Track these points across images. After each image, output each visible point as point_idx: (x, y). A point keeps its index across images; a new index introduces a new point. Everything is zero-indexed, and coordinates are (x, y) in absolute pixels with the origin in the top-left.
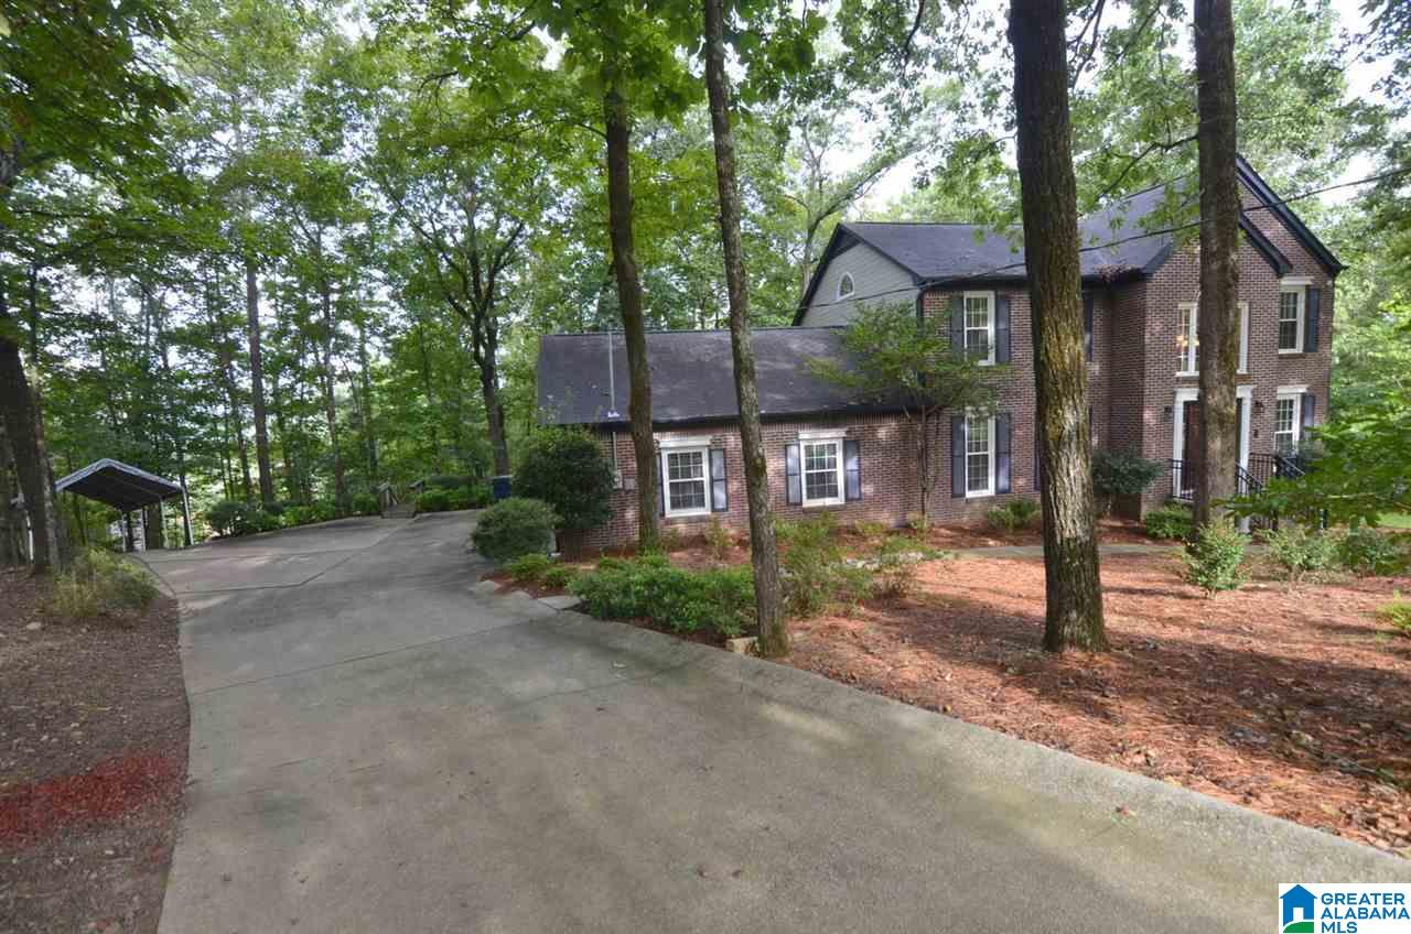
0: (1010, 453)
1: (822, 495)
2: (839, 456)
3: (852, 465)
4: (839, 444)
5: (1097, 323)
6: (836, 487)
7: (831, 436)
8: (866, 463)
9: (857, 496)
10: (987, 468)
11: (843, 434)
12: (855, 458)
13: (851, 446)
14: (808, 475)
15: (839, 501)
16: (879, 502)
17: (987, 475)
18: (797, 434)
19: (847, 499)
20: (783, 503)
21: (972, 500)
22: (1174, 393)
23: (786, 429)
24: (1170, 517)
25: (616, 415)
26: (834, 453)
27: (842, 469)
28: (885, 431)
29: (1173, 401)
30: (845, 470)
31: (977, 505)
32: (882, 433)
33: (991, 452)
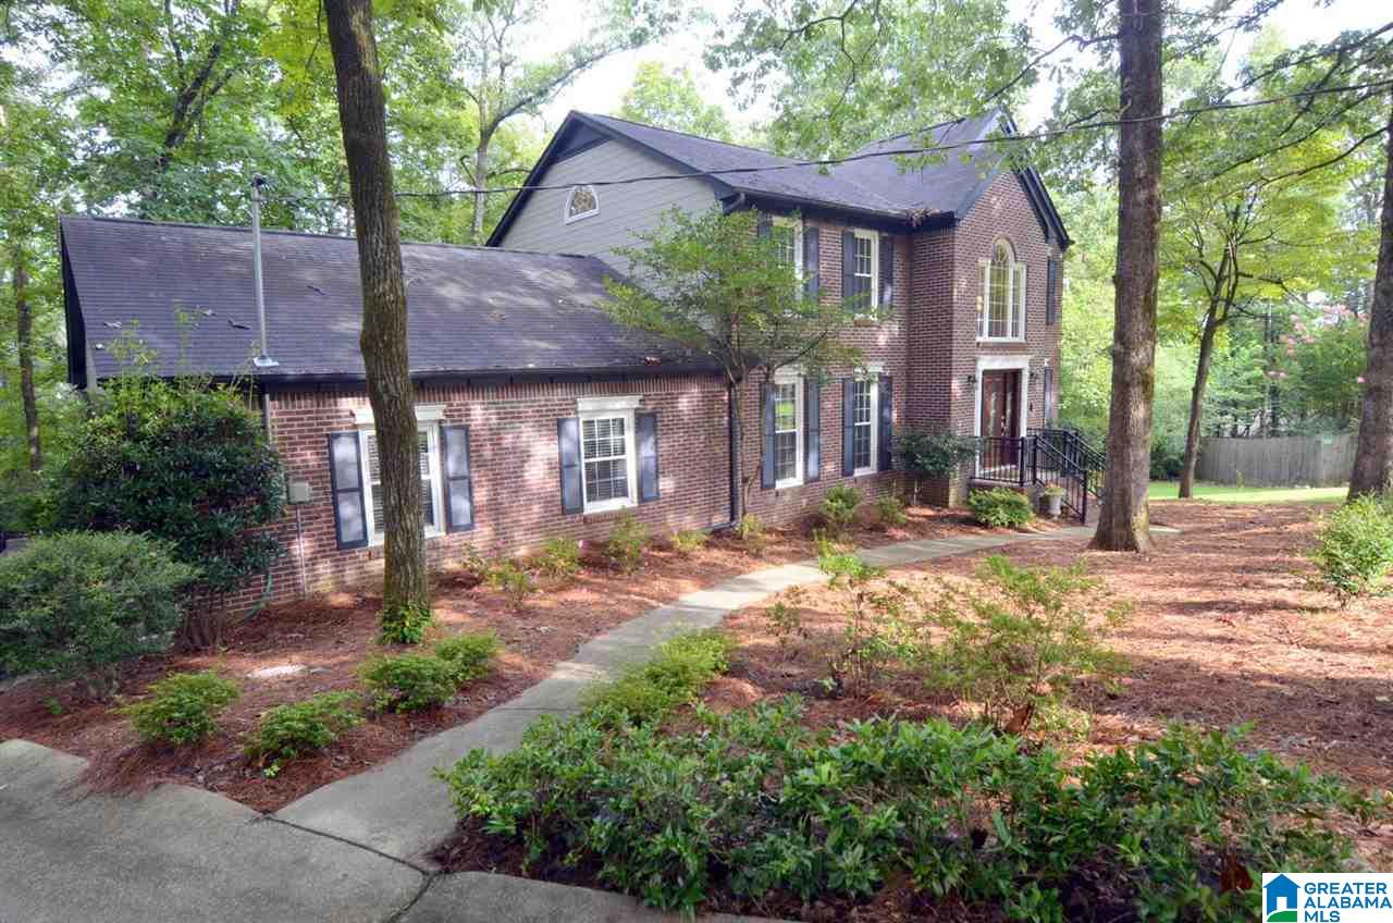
0: (819, 431)
1: (607, 495)
2: (629, 437)
3: (648, 450)
4: (629, 420)
5: (897, 275)
6: (624, 483)
7: (621, 406)
8: (664, 446)
9: (654, 494)
10: (793, 450)
11: (636, 405)
12: (652, 440)
13: (646, 422)
14: (587, 465)
15: (629, 502)
16: (680, 501)
17: (794, 460)
18: (575, 403)
19: (642, 498)
20: (557, 510)
21: (784, 492)
22: (975, 360)
23: (557, 396)
24: (1003, 502)
25: (270, 363)
26: (622, 432)
27: (633, 458)
28: (688, 400)
29: (974, 369)
30: (638, 458)
31: (787, 498)
32: (684, 404)
33: (799, 430)
